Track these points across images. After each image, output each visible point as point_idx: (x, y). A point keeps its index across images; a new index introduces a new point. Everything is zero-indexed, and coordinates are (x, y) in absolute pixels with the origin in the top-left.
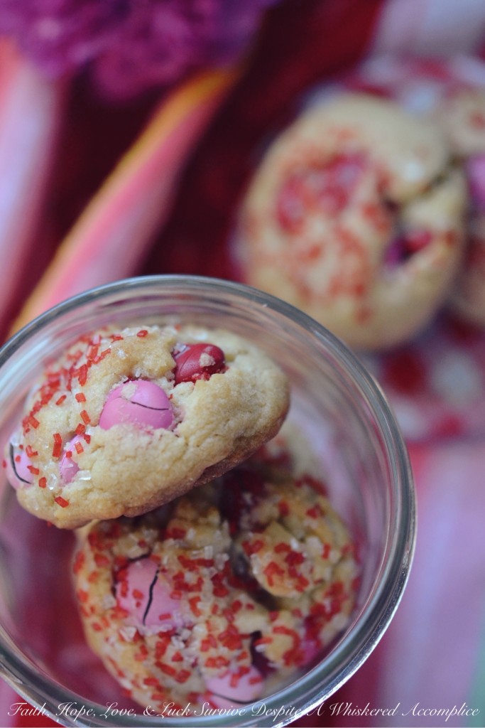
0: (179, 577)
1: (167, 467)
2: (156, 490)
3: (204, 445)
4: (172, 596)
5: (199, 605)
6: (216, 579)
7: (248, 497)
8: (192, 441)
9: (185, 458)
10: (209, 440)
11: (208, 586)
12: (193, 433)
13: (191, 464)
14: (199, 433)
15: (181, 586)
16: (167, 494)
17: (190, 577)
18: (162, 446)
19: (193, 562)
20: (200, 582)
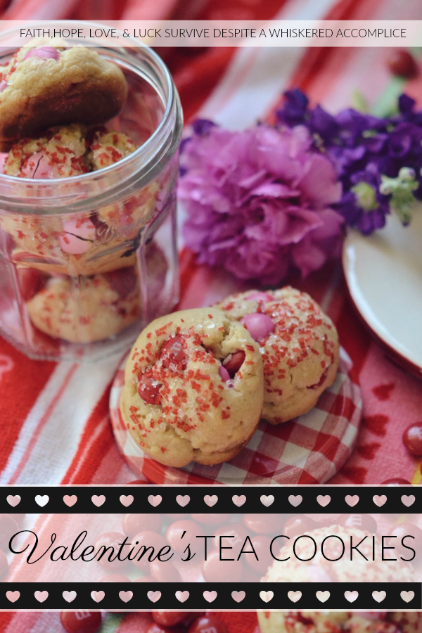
0: (54, 155)
1: (51, 74)
2: (44, 87)
3: (71, 68)
4: (49, 164)
5: (63, 169)
6: (73, 160)
7: (98, 133)
8: (66, 64)
9: (61, 72)
10: (74, 66)
11: (69, 162)
12: (67, 62)
13: (63, 75)
14: (69, 62)
15: (55, 161)
16: (50, 91)
17: (60, 156)
18: (50, 65)
19: (63, 149)
20: (65, 158)
